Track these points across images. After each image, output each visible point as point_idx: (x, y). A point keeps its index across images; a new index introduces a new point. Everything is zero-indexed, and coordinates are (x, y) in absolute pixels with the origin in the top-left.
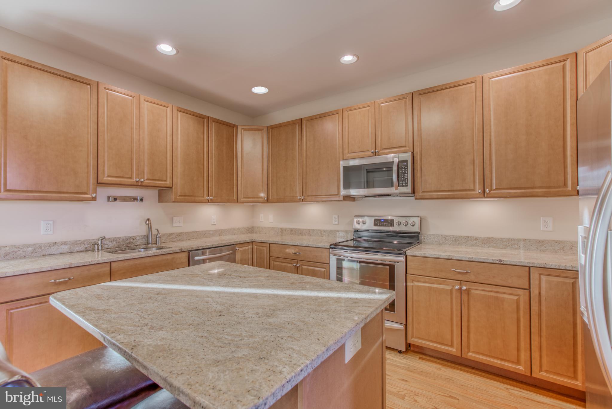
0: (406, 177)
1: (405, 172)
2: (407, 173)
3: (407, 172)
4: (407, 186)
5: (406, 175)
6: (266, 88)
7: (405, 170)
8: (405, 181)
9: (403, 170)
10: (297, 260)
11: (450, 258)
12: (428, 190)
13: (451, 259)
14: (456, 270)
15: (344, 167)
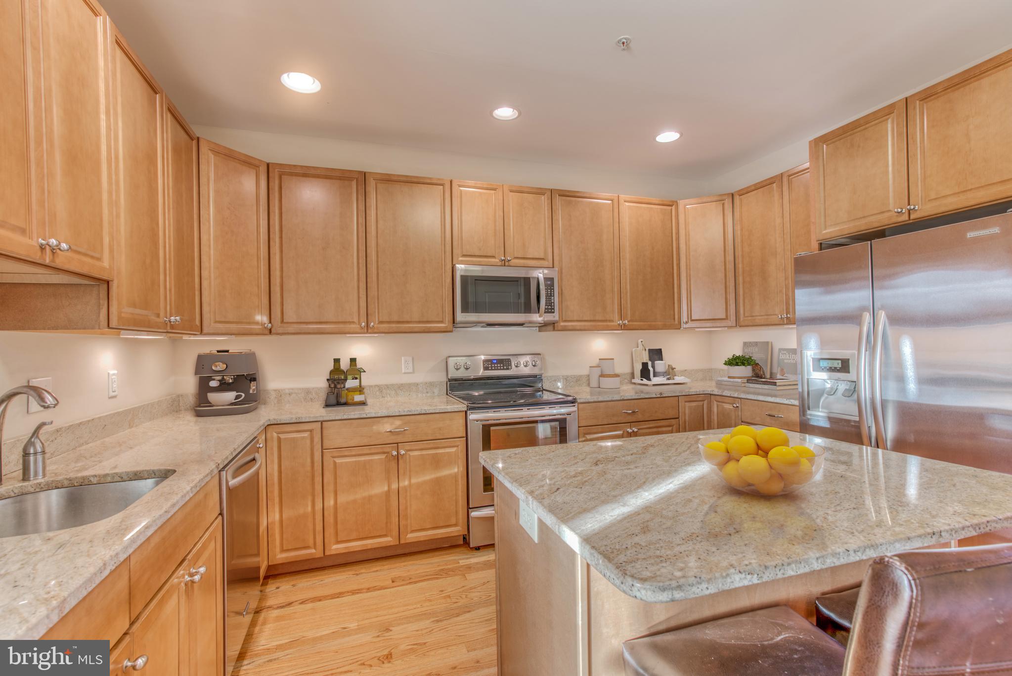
0: (552, 301)
1: (550, 294)
2: (554, 296)
3: (554, 294)
4: (554, 312)
5: (552, 298)
6: (317, 82)
7: (551, 291)
8: (551, 306)
9: (549, 291)
10: (397, 443)
11: (622, 398)
12: (570, 319)
13: (623, 400)
14: (628, 412)
15: (462, 276)
